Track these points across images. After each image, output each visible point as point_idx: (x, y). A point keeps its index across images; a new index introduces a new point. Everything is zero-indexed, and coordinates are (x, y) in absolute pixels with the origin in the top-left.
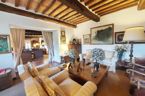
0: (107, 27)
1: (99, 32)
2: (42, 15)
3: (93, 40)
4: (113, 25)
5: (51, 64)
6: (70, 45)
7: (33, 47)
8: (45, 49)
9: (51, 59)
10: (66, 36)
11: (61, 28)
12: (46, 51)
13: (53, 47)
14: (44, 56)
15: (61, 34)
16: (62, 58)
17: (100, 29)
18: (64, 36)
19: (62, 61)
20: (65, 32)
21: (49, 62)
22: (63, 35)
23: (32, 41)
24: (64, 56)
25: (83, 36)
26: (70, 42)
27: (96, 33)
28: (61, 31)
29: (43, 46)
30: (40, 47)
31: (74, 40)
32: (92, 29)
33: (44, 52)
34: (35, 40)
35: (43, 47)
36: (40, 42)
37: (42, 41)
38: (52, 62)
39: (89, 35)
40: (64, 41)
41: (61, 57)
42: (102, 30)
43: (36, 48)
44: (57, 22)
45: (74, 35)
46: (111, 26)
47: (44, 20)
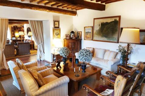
0: (113, 20)
1: (103, 25)
2: (30, 3)
3: (96, 35)
4: (120, 17)
5: (40, 63)
6: (65, 40)
7: (14, 37)
8: (33, 42)
9: (40, 57)
10: (60, 27)
11: (54, 17)
12: (33, 45)
13: (43, 41)
14: (31, 51)
15: (54, 24)
16: (54, 56)
17: (105, 21)
18: (58, 27)
19: (53, 60)
20: (59, 22)
21: (38, 61)
22: (56, 26)
23: (12, 28)
24: (56, 54)
25: (85, 28)
26: (67, 36)
27: (99, 25)
28: (54, 20)
29: (30, 36)
30: (25, 38)
31: (72, 32)
32: (95, 20)
33: (31, 46)
34: (17, 27)
35: (30, 39)
36: (25, 29)
37: (29, 30)
38: (42, 62)
39: (91, 27)
40: (58, 34)
41: (52, 56)
42: (107, 23)
43: (19, 39)
44: (48, 11)
45: (73, 25)
46: (118, 19)
47: (31, 9)
